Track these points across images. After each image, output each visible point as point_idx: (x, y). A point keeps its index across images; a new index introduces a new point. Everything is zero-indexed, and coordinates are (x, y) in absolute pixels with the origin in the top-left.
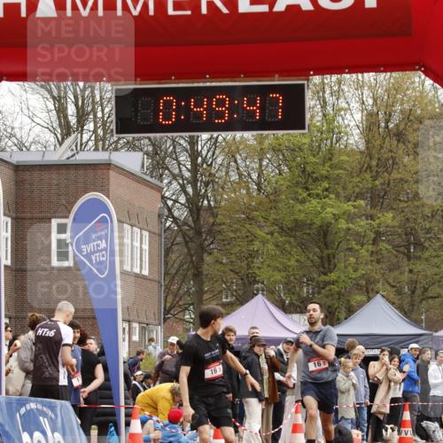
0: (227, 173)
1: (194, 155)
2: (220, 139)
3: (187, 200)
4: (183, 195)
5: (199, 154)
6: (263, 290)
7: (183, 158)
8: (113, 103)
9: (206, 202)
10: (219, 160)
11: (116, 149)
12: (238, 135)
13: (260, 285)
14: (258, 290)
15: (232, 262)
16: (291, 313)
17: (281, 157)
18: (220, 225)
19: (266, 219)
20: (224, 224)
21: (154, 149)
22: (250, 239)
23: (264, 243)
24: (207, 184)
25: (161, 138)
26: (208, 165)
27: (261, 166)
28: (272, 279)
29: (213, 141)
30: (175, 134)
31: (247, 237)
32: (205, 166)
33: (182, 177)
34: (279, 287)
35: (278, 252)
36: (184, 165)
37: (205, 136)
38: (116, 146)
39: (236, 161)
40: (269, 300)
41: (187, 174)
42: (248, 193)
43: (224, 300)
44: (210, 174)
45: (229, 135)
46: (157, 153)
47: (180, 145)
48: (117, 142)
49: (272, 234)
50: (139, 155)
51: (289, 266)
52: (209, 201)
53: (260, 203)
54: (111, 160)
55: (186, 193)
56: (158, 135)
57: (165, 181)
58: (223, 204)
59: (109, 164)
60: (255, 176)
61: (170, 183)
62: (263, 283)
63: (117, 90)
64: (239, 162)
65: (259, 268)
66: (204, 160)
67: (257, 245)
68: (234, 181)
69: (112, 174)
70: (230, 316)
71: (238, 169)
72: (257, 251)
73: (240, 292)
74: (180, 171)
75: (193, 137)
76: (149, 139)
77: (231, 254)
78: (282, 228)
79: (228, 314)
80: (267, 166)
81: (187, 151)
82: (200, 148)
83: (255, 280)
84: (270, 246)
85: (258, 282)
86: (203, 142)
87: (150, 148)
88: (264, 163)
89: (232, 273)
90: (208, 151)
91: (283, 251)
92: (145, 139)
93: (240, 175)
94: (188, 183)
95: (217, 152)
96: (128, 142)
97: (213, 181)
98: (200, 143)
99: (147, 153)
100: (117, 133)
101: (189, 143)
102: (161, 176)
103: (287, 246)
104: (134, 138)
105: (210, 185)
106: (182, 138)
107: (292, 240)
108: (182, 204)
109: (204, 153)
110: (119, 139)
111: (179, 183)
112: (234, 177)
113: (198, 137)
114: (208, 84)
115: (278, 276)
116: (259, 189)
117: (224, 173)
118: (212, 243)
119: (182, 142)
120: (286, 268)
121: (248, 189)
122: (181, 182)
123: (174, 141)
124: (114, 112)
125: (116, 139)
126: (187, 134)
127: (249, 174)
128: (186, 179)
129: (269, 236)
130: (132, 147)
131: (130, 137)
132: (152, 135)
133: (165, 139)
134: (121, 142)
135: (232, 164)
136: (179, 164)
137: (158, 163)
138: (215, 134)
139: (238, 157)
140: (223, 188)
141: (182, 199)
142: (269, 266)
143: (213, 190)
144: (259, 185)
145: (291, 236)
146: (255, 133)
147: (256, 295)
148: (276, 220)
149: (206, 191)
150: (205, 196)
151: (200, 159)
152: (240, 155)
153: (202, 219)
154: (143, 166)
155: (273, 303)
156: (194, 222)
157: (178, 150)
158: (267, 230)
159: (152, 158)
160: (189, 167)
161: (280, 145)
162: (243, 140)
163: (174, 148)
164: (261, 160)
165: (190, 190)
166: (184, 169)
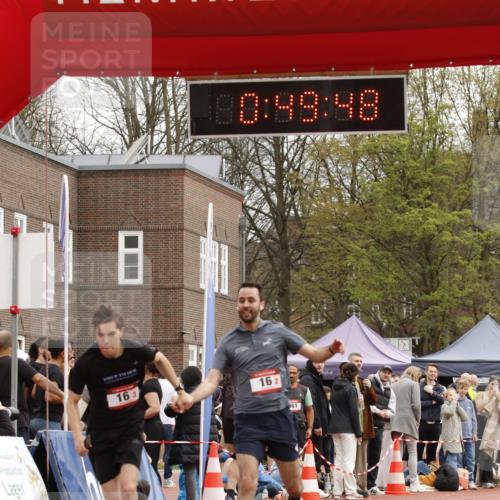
0: (316, 179)
1: (279, 159)
2: (309, 140)
3: (272, 210)
4: (267, 204)
5: (285, 158)
6: (357, 311)
7: (267, 162)
8: (188, 100)
9: (292, 212)
10: (308, 165)
11: (191, 153)
12: (329, 136)
13: (354, 306)
14: (351, 311)
15: (322, 279)
16: (389, 337)
17: (377, 161)
18: (309, 237)
19: (360, 231)
20: (313, 236)
21: (234, 152)
22: (342, 253)
23: (358, 258)
24: (293, 192)
25: (242, 140)
26: (295, 170)
27: (354, 171)
28: (367, 298)
29: (301, 142)
30: (257, 136)
31: (339, 251)
32: (291, 171)
33: (266, 183)
34: (375, 308)
35: (374, 268)
36: (268, 170)
37: (291, 137)
38: (191, 149)
39: (326, 166)
40: (364, 322)
41: (271, 181)
42: (340, 201)
43: (314, 322)
44: (298, 180)
45: (319, 136)
46: (237, 157)
47: (264, 147)
48: (192, 144)
49: (367, 247)
50: (217, 159)
51: (386, 284)
52: (296, 211)
53: (354, 213)
54: (184, 164)
55: (270, 202)
56: (238, 137)
57: (247, 188)
58: (312, 213)
59: (184, 169)
60: (347, 182)
61: (252, 190)
62: (357, 303)
63: (192, 86)
64: (330, 166)
65: (353, 286)
66: (291, 165)
67: (350, 261)
68: (324, 189)
69: (187, 180)
70: (320, 340)
71: (328, 174)
72: (351, 267)
73: (332, 314)
74: (264, 176)
75: (278, 138)
76: (229, 141)
77: (322, 270)
78: (378, 241)
79: (318, 338)
80: (361, 171)
81: (271, 154)
82: (285, 151)
83: (348, 300)
84: (366, 261)
85: (351, 302)
86: (289, 144)
87: (230, 151)
88: (358, 168)
89: (321, 292)
90: (295, 155)
91: (380, 267)
92: (223, 141)
93: (331, 181)
94: (273, 190)
95: (305, 155)
96: (205, 144)
97: (300, 188)
98: (285, 145)
99: (226, 157)
100: (192, 134)
101: (274, 145)
102: (242, 182)
103: (384, 260)
104: (211, 139)
105: (298, 193)
106: (266, 140)
107: (390, 254)
108: (266, 215)
109: (290, 156)
110: (195, 141)
111: (262, 191)
112: (324, 183)
113: (283, 138)
114: (295, 79)
115: (374, 295)
116: (353, 198)
117: (313, 179)
118: (300, 258)
119: (265, 144)
120: (383, 286)
121: (340, 197)
122: (264, 189)
123: (256, 143)
124: (188, 110)
125: (190, 141)
126: (271, 135)
127: (341, 180)
128: (270, 186)
129: (364, 250)
130: (209, 149)
131: (206, 138)
132: (231, 137)
133: (247, 141)
134: (197, 144)
135: (322, 168)
136: (262, 169)
137: (239, 167)
138: (303, 136)
139: (329, 161)
140: (312, 196)
141: (266, 209)
142: (364, 283)
143: (301, 198)
144: (352, 192)
145: (388, 250)
146: (348, 133)
147: (350, 316)
148: (371, 231)
149: (293, 199)
150: (292, 205)
151: (285, 163)
152: (331, 159)
153: (288, 230)
154: (221, 172)
155: (368, 325)
156: (280, 234)
157: (261, 153)
158: (361, 243)
159: (232, 162)
160: (274, 172)
161: (376, 147)
162: (334, 142)
163: (257, 151)
164: (354, 165)
165: (274, 198)
166: (267, 174)
